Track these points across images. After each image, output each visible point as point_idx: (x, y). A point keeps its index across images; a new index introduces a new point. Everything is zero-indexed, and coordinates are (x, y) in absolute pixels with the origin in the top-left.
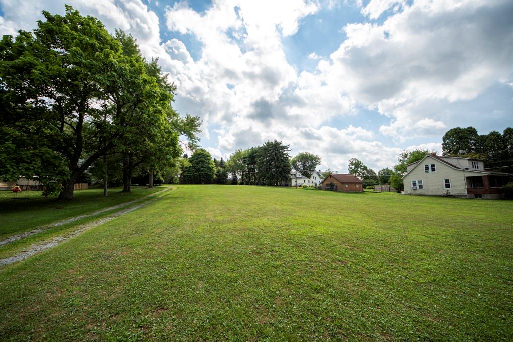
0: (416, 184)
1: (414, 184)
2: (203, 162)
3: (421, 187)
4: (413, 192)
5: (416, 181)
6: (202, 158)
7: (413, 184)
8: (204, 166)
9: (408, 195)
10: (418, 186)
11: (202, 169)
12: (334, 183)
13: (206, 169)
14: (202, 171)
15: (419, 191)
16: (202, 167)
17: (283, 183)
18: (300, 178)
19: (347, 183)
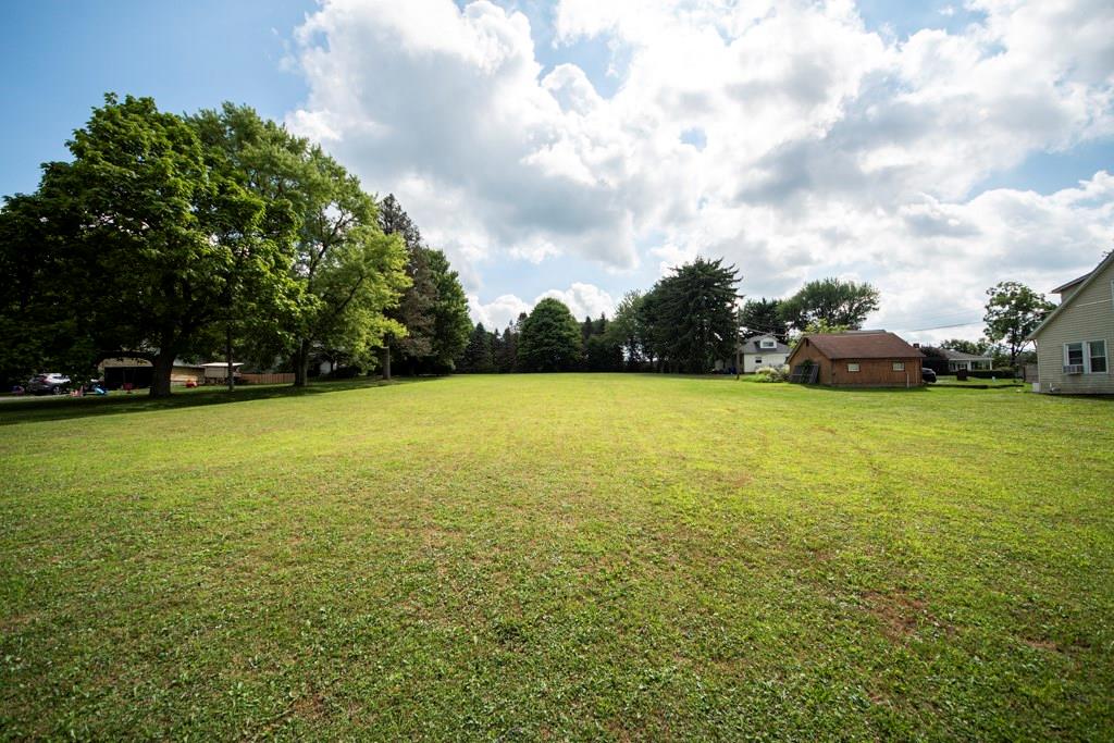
0: (1080, 353)
1: (1075, 355)
2: (549, 326)
3: (1098, 365)
4: (1070, 385)
5: (1080, 345)
6: (546, 319)
7: (1071, 354)
8: (550, 335)
9: (1052, 394)
10: (1087, 363)
11: (546, 340)
12: (815, 360)
13: (554, 341)
14: (547, 345)
15: (1092, 379)
16: (547, 337)
17: (718, 365)
18: (774, 351)
19: (854, 360)
